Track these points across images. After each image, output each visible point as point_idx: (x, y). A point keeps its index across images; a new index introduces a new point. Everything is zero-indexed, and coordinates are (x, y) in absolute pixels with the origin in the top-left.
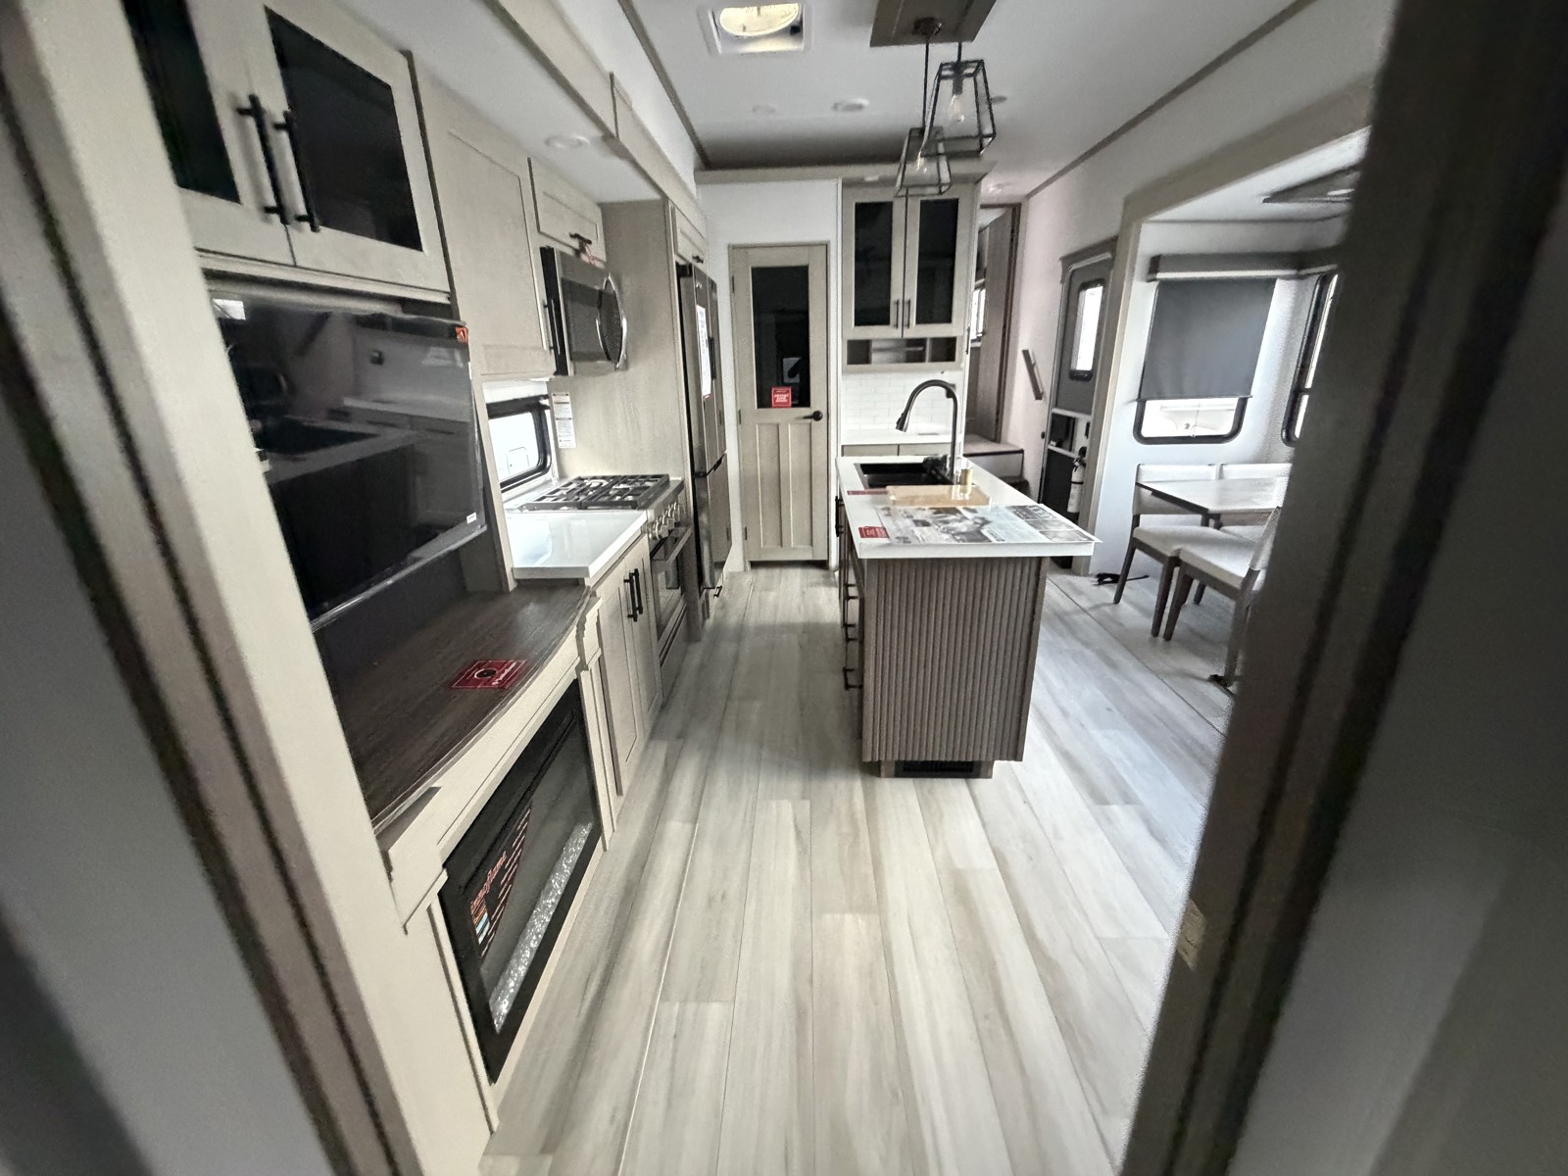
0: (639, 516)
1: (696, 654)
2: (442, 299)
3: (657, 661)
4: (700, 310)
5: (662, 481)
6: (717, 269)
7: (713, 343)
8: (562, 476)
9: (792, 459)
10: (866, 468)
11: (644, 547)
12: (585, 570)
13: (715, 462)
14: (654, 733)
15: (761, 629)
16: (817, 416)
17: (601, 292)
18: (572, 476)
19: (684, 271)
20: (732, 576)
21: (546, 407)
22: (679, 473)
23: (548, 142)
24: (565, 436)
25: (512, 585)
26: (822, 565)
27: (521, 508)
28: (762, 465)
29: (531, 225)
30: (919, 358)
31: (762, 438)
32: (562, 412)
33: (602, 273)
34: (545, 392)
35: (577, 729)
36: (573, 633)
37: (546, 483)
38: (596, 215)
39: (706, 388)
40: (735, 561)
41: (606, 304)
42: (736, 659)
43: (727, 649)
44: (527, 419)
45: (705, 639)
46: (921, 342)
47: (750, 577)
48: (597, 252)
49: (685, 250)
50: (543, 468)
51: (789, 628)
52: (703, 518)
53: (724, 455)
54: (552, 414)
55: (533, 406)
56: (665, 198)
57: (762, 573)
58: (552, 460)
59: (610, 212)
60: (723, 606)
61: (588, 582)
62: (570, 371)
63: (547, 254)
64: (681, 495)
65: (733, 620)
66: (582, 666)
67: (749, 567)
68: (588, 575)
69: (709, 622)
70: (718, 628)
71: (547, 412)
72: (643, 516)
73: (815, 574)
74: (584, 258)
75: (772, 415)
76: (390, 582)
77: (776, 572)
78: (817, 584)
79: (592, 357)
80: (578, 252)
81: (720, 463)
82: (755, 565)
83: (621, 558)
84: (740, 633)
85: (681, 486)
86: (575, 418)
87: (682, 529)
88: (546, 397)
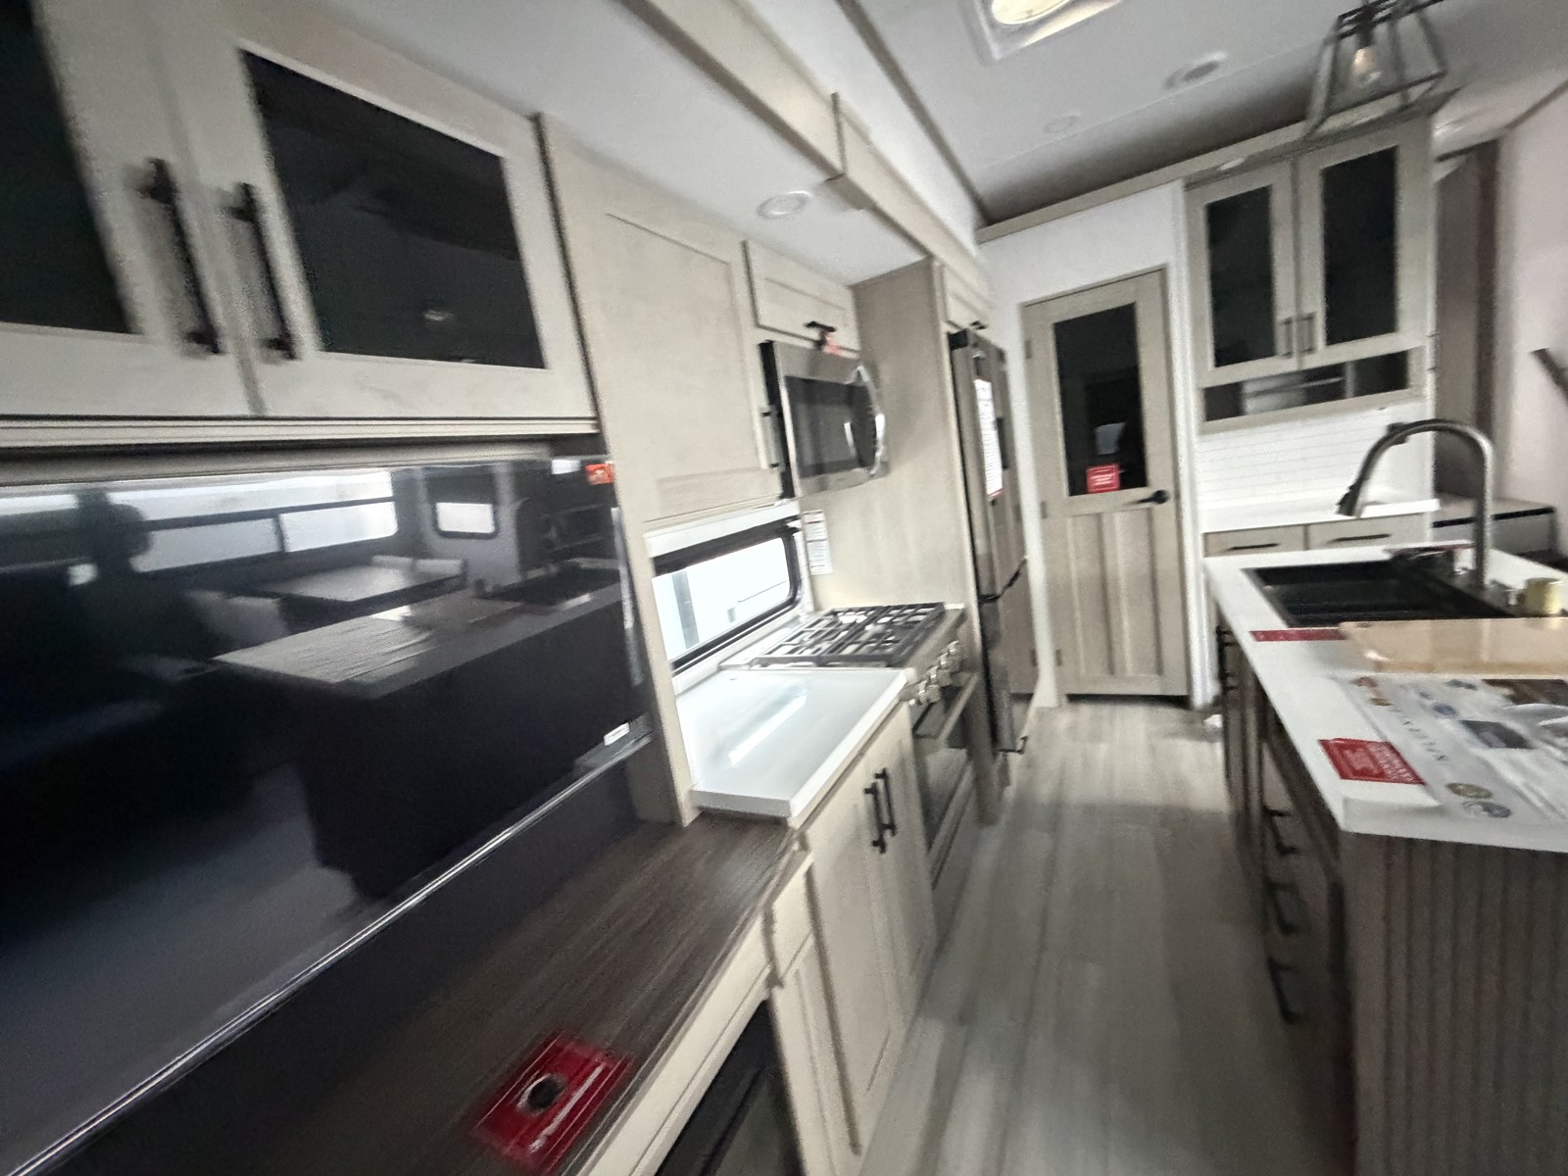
0: (894, 678)
1: (992, 841)
2: (586, 428)
4: (983, 389)
5: (938, 611)
6: (1006, 335)
7: (1003, 425)
8: (817, 608)
9: (1124, 555)
10: (1265, 577)
11: (904, 719)
13: (1008, 578)
15: (1090, 810)
16: (1159, 497)
17: (851, 387)
18: (827, 610)
19: (957, 340)
20: (1042, 713)
21: (795, 530)
22: (961, 599)
23: (762, 211)
24: (817, 560)
25: (688, 816)
26: (1182, 702)
28: (1079, 566)
29: (746, 319)
30: (1334, 393)
31: (1076, 534)
32: (814, 533)
33: (854, 363)
34: (795, 512)
36: (756, 927)
37: (796, 619)
38: (846, 300)
39: (995, 482)
40: (1046, 692)
41: (857, 401)
42: (1052, 863)
43: (1037, 844)
44: (777, 545)
45: (1004, 818)
46: (1336, 370)
47: (1065, 718)
48: (845, 339)
49: (962, 318)
50: (792, 602)
51: (1135, 812)
52: (998, 657)
53: (1024, 562)
54: (805, 537)
55: (782, 530)
56: (930, 256)
57: (1086, 710)
58: (805, 594)
59: (864, 294)
60: (1030, 765)
61: (795, 822)
62: (798, 491)
63: (767, 350)
64: (962, 630)
65: (1044, 791)
66: (774, 980)
67: (1064, 700)
68: (790, 815)
69: (1010, 793)
70: (1023, 802)
71: (797, 536)
72: (903, 676)
73: (1170, 715)
74: (827, 350)
75: (1087, 503)
76: (414, 901)
77: (1106, 710)
78: (1174, 735)
79: (845, 466)
80: (820, 344)
81: (1018, 576)
82: (1074, 698)
83: (861, 754)
84: (1056, 811)
85: (963, 617)
86: (831, 538)
87: (965, 676)
88: (794, 518)
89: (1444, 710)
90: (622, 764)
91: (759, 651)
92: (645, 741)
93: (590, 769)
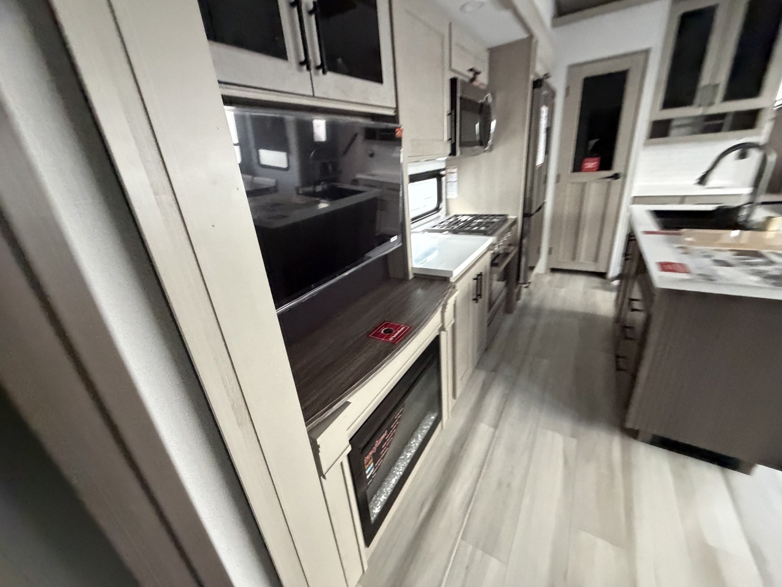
0: (488, 239)
1: (510, 320)
2: (391, 113)
3: (486, 324)
4: (544, 110)
5: (504, 218)
6: (558, 83)
7: (549, 130)
8: (447, 214)
9: (592, 204)
10: (658, 214)
11: (488, 258)
12: (451, 273)
13: (538, 208)
14: (479, 364)
15: (553, 312)
16: (616, 176)
17: (482, 105)
18: (452, 214)
19: (538, 84)
20: (538, 275)
21: (442, 176)
22: (515, 213)
23: (462, 8)
24: (452, 192)
25: (411, 276)
26: (602, 275)
27: (424, 231)
28: (568, 209)
29: (447, 65)
30: (717, 129)
31: (571, 191)
32: (452, 178)
33: (485, 92)
34: (443, 166)
35: (435, 364)
36: (440, 309)
37: (439, 217)
38: (485, 56)
39: (540, 160)
40: (541, 266)
41: (483, 112)
42: (534, 328)
43: (528, 321)
44: (434, 181)
45: (516, 312)
46: (722, 116)
47: (549, 278)
48: (483, 79)
49: (539, 70)
50: (437, 209)
51: (572, 314)
52: (525, 241)
53: (544, 203)
54: (446, 180)
55: (436, 175)
56: (531, 36)
57: (558, 276)
58: (443, 205)
59: (495, 53)
60: (530, 294)
61: (452, 280)
62: (458, 153)
63: (453, 82)
64: (514, 228)
65: (535, 303)
66: (442, 329)
67: (549, 271)
68: (452, 276)
69: (520, 302)
70: (525, 307)
71: (443, 179)
72: (490, 240)
73: (596, 280)
74: (475, 83)
75: (581, 177)
77: (567, 276)
78: (596, 288)
79: (471, 144)
80: (473, 80)
81: (541, 208)
82: (554, 270)
83: (473, 265)
84: (539, 311)
85: (515, 222)
86: (458, 181)
87: (512, 248)
88: (444, 169)
89: (709, 256)
90: (386, 256)
91: (428, 226)
92: (400, 244)
93: (370, 258)
